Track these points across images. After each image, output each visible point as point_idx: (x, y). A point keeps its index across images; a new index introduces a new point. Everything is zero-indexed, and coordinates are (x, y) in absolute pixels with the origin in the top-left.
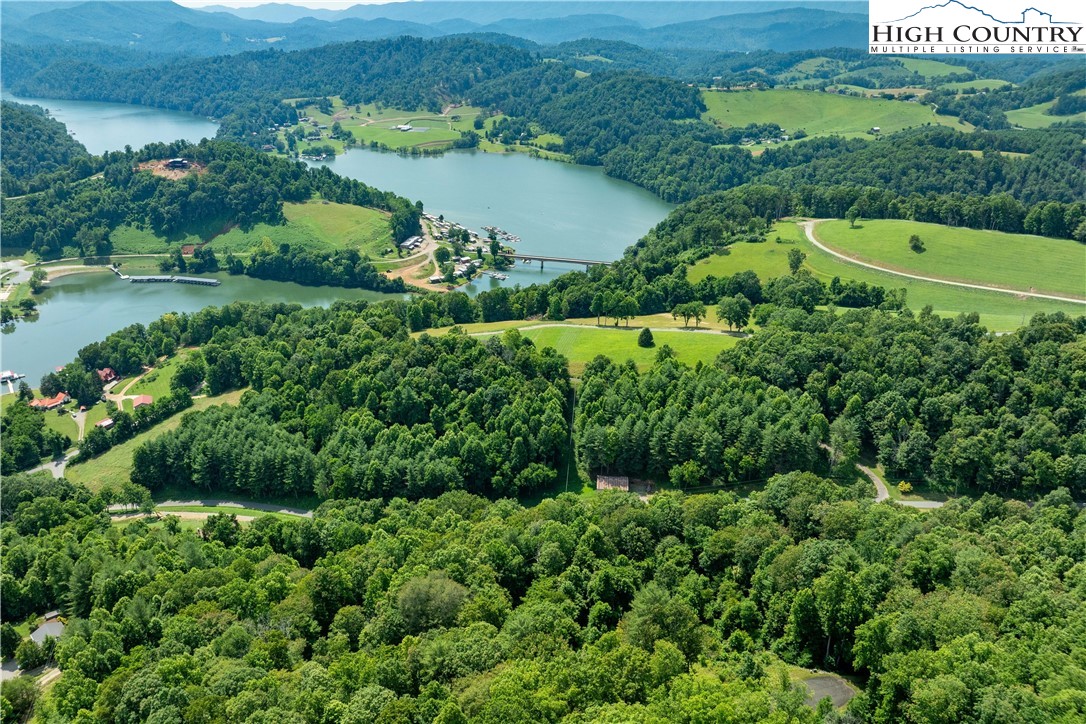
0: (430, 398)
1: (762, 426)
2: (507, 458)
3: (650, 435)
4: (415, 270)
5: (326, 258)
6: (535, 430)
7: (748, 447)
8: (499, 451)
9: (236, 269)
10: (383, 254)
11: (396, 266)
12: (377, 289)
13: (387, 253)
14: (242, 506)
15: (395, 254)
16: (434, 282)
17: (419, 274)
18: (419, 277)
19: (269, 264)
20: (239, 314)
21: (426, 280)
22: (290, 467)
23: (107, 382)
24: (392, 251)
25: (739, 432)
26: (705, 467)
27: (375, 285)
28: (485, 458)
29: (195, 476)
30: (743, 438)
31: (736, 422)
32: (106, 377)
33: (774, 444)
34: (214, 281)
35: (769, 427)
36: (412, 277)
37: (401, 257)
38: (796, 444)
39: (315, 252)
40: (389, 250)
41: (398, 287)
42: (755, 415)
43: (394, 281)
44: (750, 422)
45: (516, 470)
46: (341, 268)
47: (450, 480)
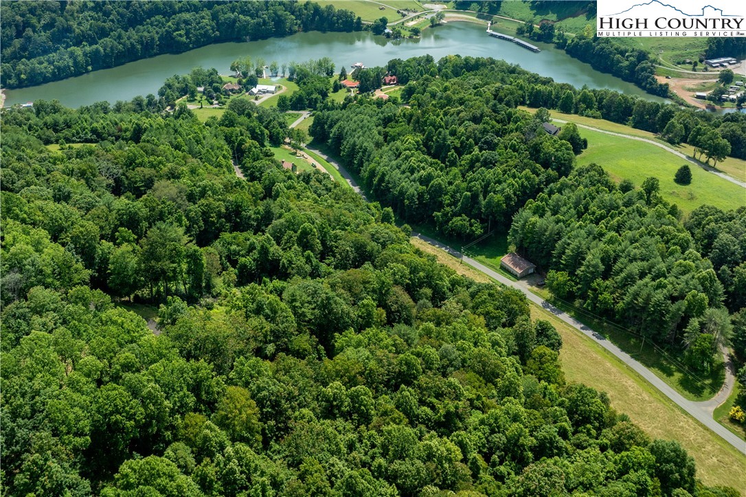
0: (459, 145)
1: (642, 275)
2: (454, 204)
3: (560, 239)
4: (691, 84)
5: (622, 53)
6: (486, 193)
7: (618, 288)
8: (452, 196)
9: (562, 45)
10: (679, 63)
11: (679, 76)
12: (644, 88)
13: (684, 63)
14: (338, 168)
15: (691, 67)
16: (698, 97)
17: (692, 87)
18: (689, 90)
19: (581, 46)
20: (484, 65)
21: (692, 94)
22: (360, 154)
23: (389, 84)
24: (690, 63)
25: (621, 270)
26: (579, 286)
27: (644, 84)
28: (440, 196)
29: (330, 141)
30: (619, 278)
31: (626, 261)
32: (390, 81)
33: (636, 295)
34: (535, 48)
35: (647, 279)
36: (683, 88)
37: (694, 70)
38: (653, 307)
39: (616, 46)
40: (688, 61)
41: (663, 92)
42: (645, 264)
43: (661, 85)
44: (635, 267)
45: (455, 214)
46: (627, 63)
47: (408, 199)
